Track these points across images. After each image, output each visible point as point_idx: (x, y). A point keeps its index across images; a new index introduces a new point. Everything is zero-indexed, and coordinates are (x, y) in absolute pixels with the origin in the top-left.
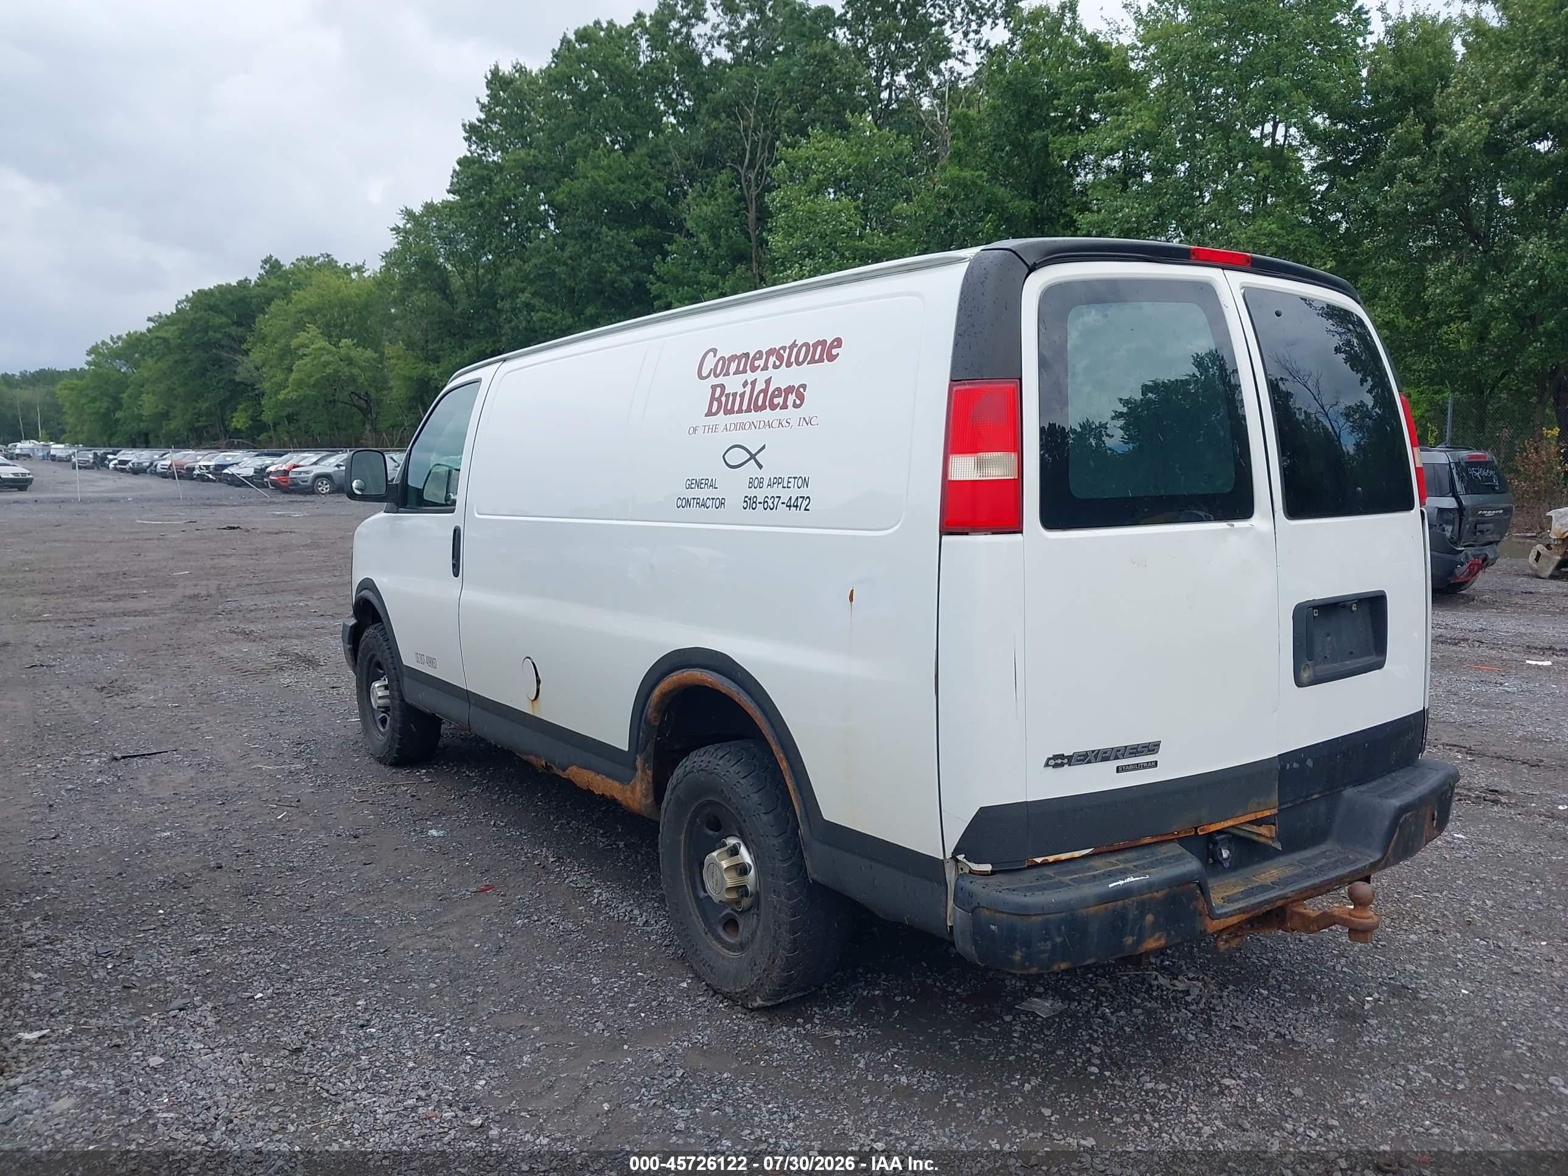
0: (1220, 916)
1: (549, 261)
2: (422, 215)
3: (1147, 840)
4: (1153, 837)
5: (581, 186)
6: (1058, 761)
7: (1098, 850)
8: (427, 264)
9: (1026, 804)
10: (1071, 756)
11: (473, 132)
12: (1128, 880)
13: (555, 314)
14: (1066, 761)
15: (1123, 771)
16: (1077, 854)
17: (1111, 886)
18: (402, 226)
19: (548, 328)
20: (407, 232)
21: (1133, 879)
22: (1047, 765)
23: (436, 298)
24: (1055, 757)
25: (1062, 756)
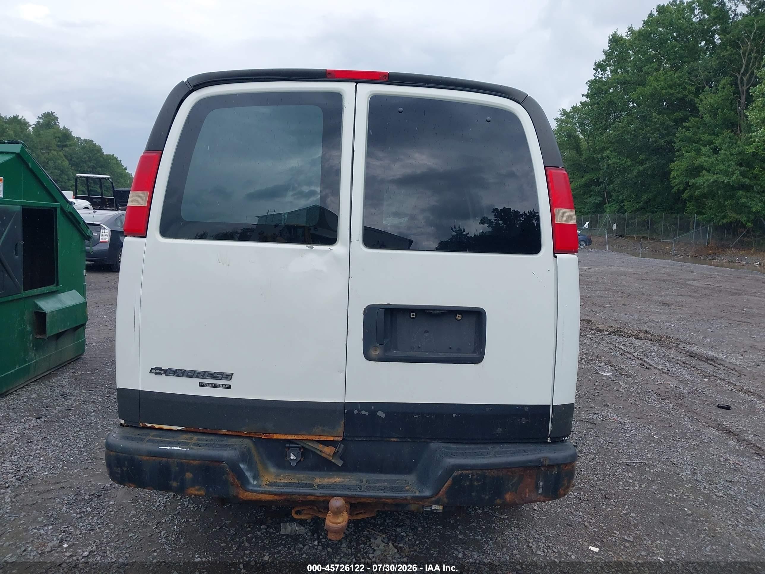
0: (252, 491)
1: (623, 132)
2: (570, 112)
3: (224, 432)
4: (228, 431)
5: (648, 90)
6: (158, 371)
7: (188, 429)
8: (571, 136)
9: (139, 391)
10: (167, 370)
11: (600, 66)
12: (175, 448)
13: (622, 160)
14: (162, 372)
15: (203, 386)
16: (174, 428)
17: (160, 448)
18: (559, 118)
19: (617, 167)
20: (561, 120)
21: (177, 448)
22: (151, 372)
23: (574, 152)
24: (156, 369)
25: (160, 369)
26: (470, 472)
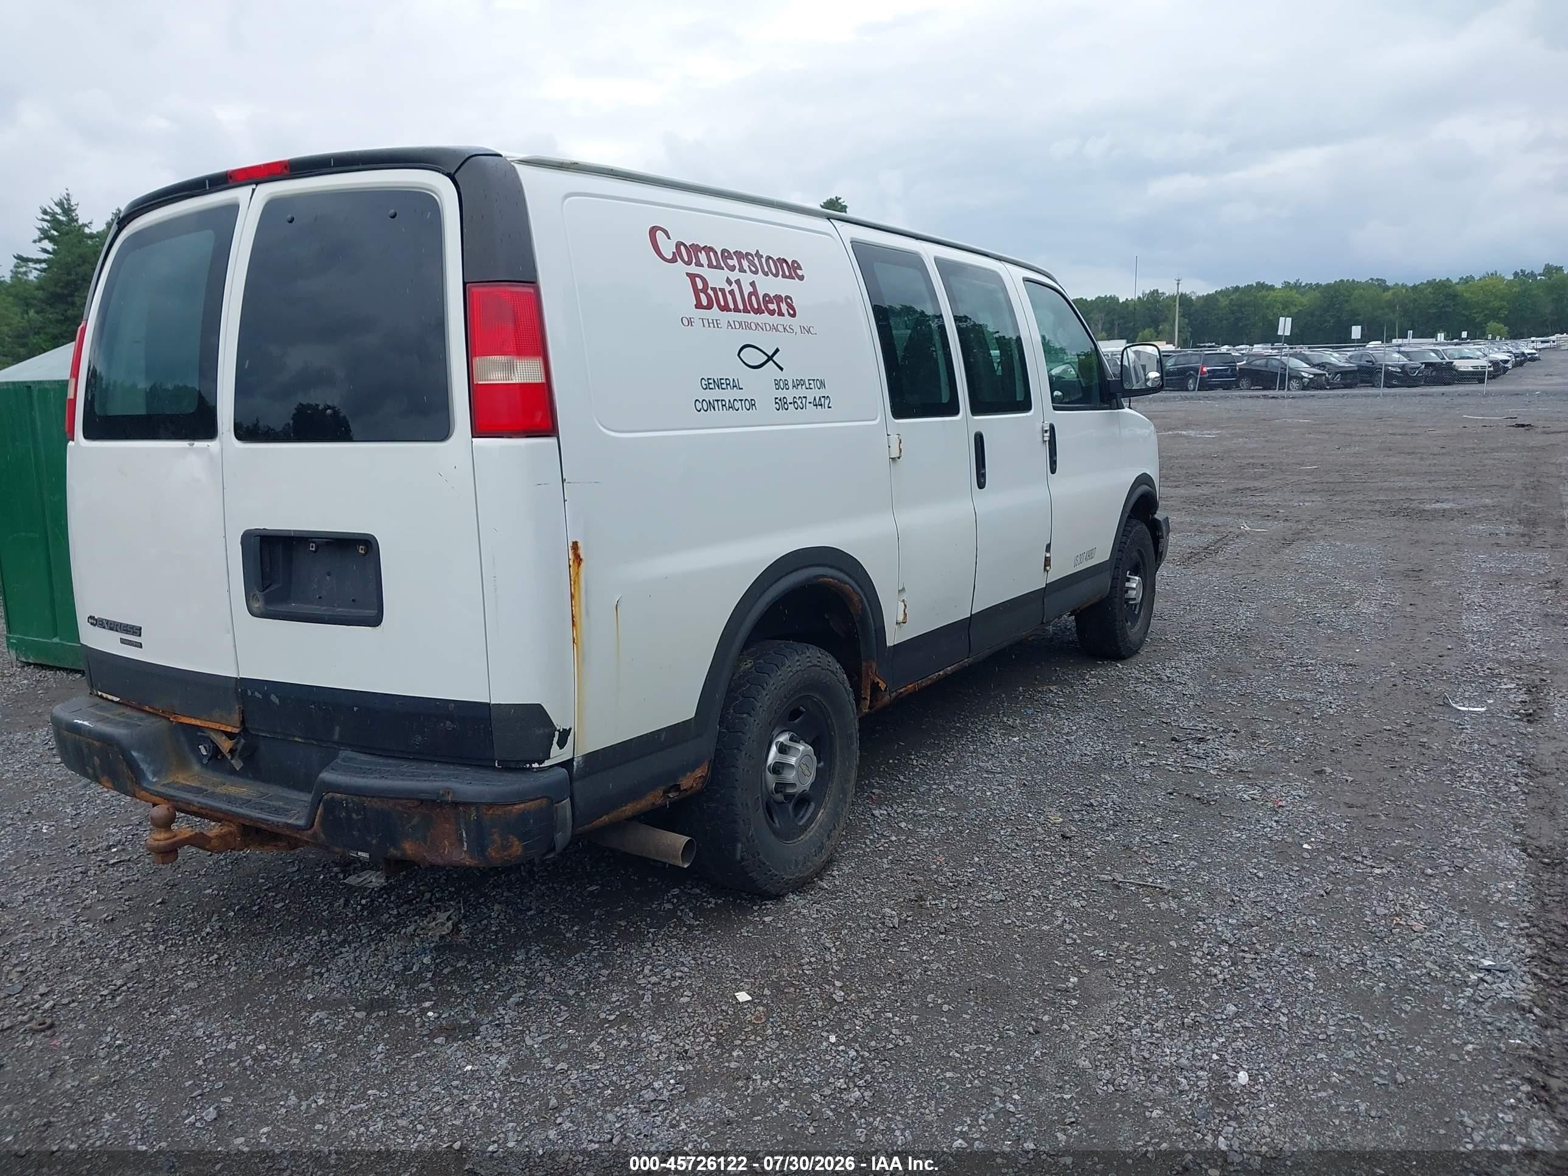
26: (344, 796)
